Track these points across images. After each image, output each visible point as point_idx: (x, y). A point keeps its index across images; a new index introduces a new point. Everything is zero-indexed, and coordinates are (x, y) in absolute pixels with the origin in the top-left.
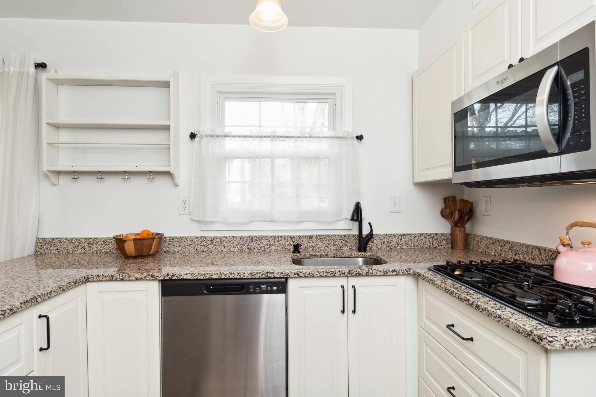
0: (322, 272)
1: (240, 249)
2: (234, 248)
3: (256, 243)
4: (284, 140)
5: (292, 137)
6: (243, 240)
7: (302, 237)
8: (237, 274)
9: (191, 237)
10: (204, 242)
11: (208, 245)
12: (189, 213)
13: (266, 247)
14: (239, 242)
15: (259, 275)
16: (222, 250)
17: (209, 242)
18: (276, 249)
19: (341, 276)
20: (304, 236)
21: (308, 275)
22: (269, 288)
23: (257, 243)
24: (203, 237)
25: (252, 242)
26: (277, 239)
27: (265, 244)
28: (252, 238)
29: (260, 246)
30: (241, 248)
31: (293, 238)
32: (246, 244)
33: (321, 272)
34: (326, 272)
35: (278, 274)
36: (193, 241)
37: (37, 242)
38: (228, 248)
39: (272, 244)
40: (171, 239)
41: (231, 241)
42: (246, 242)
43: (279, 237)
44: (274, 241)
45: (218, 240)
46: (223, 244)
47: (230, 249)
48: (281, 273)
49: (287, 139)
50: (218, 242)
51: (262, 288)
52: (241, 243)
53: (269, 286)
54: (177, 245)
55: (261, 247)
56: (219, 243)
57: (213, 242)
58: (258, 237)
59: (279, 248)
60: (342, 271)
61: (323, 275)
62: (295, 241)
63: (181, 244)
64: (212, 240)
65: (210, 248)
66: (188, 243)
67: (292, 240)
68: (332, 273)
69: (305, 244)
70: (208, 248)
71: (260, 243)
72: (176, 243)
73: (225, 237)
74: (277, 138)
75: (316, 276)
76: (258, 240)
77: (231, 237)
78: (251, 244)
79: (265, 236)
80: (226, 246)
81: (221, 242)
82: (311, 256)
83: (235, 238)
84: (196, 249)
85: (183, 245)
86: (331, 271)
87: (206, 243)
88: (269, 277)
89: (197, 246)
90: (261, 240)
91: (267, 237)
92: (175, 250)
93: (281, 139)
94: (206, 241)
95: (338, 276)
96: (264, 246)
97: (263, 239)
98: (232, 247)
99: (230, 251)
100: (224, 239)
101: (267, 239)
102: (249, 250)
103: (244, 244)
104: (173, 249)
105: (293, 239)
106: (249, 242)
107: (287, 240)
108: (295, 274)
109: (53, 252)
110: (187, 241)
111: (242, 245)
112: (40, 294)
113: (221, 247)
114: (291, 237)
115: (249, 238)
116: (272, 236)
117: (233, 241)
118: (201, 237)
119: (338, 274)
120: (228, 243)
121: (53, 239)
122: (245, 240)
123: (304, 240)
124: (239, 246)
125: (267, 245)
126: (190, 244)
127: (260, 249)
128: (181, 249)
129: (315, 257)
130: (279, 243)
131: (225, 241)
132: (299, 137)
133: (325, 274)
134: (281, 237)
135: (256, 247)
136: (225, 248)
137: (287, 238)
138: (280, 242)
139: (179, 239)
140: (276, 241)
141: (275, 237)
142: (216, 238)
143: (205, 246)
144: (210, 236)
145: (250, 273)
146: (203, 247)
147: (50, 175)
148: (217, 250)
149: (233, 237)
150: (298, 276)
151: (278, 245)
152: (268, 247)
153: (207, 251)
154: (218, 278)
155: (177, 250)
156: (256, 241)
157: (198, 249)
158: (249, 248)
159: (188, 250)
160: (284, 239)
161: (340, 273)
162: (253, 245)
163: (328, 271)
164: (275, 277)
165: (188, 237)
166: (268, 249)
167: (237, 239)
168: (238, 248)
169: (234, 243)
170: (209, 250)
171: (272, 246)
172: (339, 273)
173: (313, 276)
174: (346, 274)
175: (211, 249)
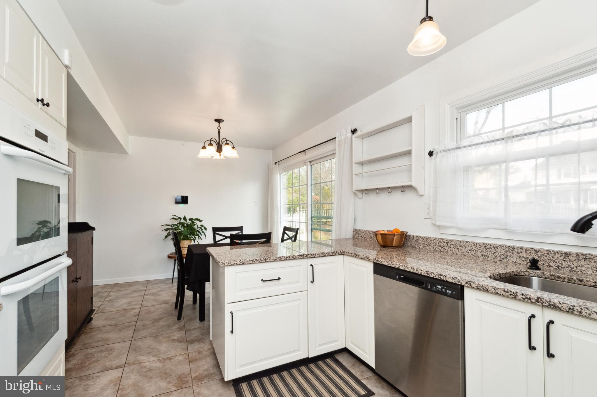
0: (499, 290)
1: (473, 254)
2: (468, 253)
3: (490, 251)
4: (522, 139)
5: (534, 133)
6: (476, 246)
7: (553, 253)
8: (416, 270)
9: (431, 237)
10: (441, 243)
11: (444, 246)
12: (430, 218)
13: (502, 257)
14: (472, 247)
15: (433, 275)
16: (456, 253)
17: (445, 244)
18: (514, 261)
19: (525, 302)
20: (555, 252)
21: (481, 288)
22: (444, 290)
23: (492, 251)
24: (440, 239)
25: (486, 249)
26: (516, 250)
27: (501, 254)
28: (486, 245)
29: (494, 254)
30: (475, 254)
31: (538, 251)
32: (480, 251)
33: (497, 289)
34: (504, 291)
35: (450, 279)
36: (432, 242)
37: (353, 231)
38: (461, 252)
39: (509, 255)
40: (417, 237)
41: (464, 246)
42: (479, 249)
43: (519, 249)
44: (512, 252)
45: (453, 243)
46: (457, 247)
47: (464, 253)
48: (453, 279)
49: (526, 137)
50: (452, 244)
51: (437, 288)
52: (475, 249)
53: (444, 288)
54: (421, 243)
55: (496, 256)
56: (453, 246)
57: (448, 244)
58: (492, 245)
59: (519, 261)
60: (526, 294)
61: (499, 293)
62: (541, 256)
63: (424, 242)
64: (448, 243)
65: (445, 250)
66: (429, 242)
67: (537, 255)
68: (512, 293)
69: (557, 261)
70: (444, 249)
71: (495, 252)
72: (420, 241)
73: (458, 241)
74: (513, 139)
75: (490, 291)
76: (493, 248)
77: (465, 242)
78: (485, 251)
79: (500, 246)
80: (459, 249)
81: (455, 245)
82: (553, 277)
83: (468, 243)
84: (434, 248)
85: (425, 243)
86: (511, 292)
87: (442, 244)
88: (441, 279)
89: (435, 246)
90: (496, 249)
91: (503, 246)
92: (420, 246)
93: (518, 138)
94: (443, 242)
95: (520, 300)
96: (500, 256)
97: (498, 248)
98: (465, 252)
99: (464, 255)
100: (458, 243)
101: (503, 248)
102: (483, 257)
103: (477, 251)
104: (418, 245)
105: (539, 253)
106: (483, 249)
107: (530, 253)
108: (467, 283)
109: (359, 238)
110: (428, 240)
111: (475, 251)
112: (309, 254)
113: (455, 250)
114: (535, 250)
115: (483, 245)
116: (509, 247)
117: (467, 246)
118: (438, 239)
119: (520, 297)
120: (461, 247)
121: (359, 230)
122: (478, 246)
123: (556, 257)
124: (472, 251)
125: (504, 255)
126: (430, 244)
127: (495, 258)
128: (424, 247)
129: (559, 279)
130: (519, 256)
131: (459, 245)
132: (543, 131)
133: (502, 292)
134: (521, 248)
135: (490, 256)
136: (459, 251)
137: (529, 251)
138: (520, 254)
139: (423, 238)
140: (515, 253)
141: (513, 248)
142: (451, 241)
143: (442, 247)
144: (446, 239)
145: (426, 272)
146: (440, 248)
147: (357, 192)
148: (451, 252)
149: (467, 242)
150: (470, 286)
151: (518, 257)
152: (504, 258)
153: (443, 251)
154: (403, 269)
155: (421, 247)
156: (491, 249)
157: (436, 248)
158: (483, 255)
159: (429, 248)
160: (526, 252)
161: (524, 297)
162: (487, 252)
163: (506, 290)
164: (447, 280)
165: (429, 237)
166: (504, 260)
167: (470, 244)
168: (472, 253)
169: (467, 248)
170: (445, 251)
171: (510, 257)
172: (522, 296)
173: (487, 291)
174: (533, 301)
175: (447, 250)
